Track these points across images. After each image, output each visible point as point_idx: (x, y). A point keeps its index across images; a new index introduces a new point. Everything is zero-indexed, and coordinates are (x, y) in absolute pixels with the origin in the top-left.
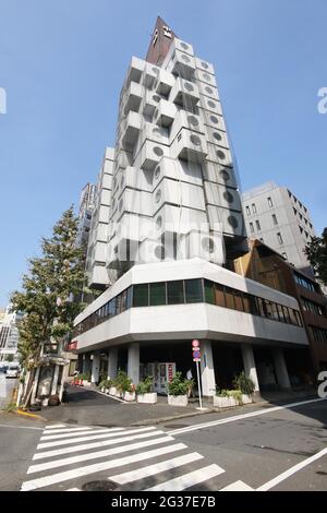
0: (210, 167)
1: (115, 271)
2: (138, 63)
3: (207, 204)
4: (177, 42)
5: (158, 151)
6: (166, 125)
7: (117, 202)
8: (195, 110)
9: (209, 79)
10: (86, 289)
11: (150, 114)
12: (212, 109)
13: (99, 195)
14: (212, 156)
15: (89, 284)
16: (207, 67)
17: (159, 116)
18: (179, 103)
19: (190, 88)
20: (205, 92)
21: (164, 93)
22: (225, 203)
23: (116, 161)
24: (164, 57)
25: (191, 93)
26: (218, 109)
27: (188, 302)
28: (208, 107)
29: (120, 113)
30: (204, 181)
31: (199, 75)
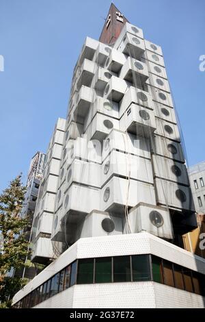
0: (159, 141)
1: (61, 243)
2: (92, 43)
3: (155, 177)
4: (128, 27)
5: (108, 124)
6: (116, 100)
7: (66, 172)
8: (143, 86)
9: (158, 59)
10: (28, 263)
11: (101, 89)
12: (161, 87)
13: (49, 164)
14: (160, 130)
15: (32, 258)
16: (155, 49)
17: (110, 91)
18: (129, 80)
19: (141, 67)
20: (153, 71)
21: (116, 70)
22: (173, 177)
23: (67, 132)
24: (116, 38)
25: (140, 71)
26: (166, 86)
27: (134, 280)
28: (156, 85)
29: (73, 87)
30: (152, 154)
31: (149, 55)
